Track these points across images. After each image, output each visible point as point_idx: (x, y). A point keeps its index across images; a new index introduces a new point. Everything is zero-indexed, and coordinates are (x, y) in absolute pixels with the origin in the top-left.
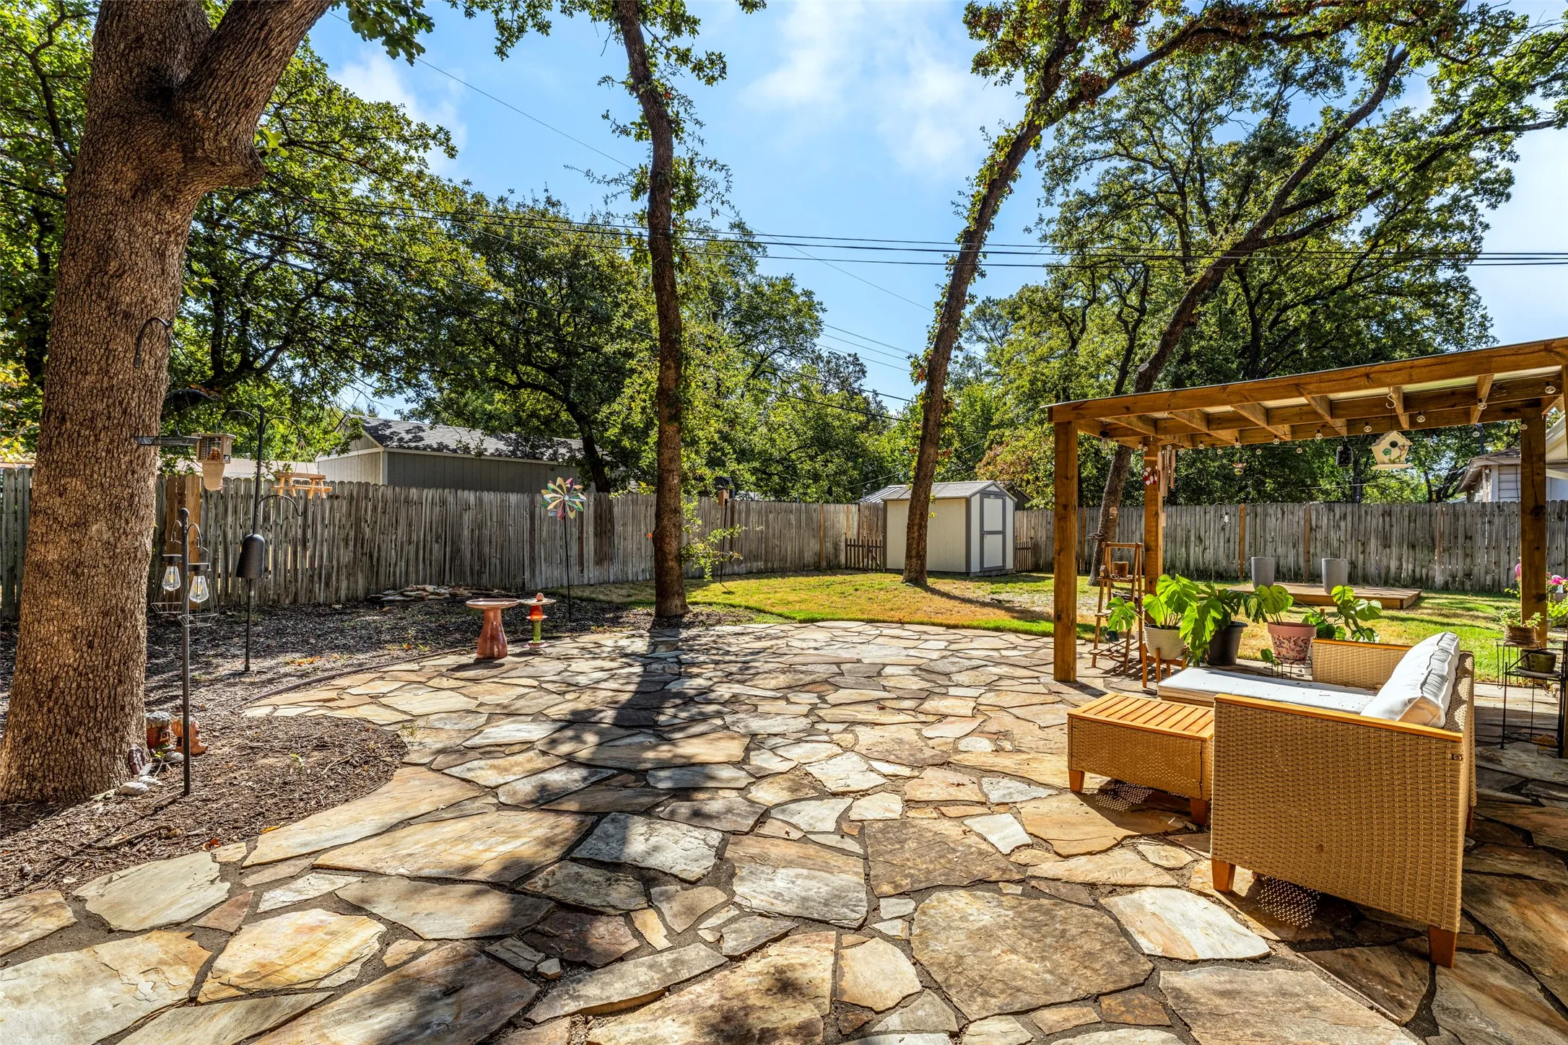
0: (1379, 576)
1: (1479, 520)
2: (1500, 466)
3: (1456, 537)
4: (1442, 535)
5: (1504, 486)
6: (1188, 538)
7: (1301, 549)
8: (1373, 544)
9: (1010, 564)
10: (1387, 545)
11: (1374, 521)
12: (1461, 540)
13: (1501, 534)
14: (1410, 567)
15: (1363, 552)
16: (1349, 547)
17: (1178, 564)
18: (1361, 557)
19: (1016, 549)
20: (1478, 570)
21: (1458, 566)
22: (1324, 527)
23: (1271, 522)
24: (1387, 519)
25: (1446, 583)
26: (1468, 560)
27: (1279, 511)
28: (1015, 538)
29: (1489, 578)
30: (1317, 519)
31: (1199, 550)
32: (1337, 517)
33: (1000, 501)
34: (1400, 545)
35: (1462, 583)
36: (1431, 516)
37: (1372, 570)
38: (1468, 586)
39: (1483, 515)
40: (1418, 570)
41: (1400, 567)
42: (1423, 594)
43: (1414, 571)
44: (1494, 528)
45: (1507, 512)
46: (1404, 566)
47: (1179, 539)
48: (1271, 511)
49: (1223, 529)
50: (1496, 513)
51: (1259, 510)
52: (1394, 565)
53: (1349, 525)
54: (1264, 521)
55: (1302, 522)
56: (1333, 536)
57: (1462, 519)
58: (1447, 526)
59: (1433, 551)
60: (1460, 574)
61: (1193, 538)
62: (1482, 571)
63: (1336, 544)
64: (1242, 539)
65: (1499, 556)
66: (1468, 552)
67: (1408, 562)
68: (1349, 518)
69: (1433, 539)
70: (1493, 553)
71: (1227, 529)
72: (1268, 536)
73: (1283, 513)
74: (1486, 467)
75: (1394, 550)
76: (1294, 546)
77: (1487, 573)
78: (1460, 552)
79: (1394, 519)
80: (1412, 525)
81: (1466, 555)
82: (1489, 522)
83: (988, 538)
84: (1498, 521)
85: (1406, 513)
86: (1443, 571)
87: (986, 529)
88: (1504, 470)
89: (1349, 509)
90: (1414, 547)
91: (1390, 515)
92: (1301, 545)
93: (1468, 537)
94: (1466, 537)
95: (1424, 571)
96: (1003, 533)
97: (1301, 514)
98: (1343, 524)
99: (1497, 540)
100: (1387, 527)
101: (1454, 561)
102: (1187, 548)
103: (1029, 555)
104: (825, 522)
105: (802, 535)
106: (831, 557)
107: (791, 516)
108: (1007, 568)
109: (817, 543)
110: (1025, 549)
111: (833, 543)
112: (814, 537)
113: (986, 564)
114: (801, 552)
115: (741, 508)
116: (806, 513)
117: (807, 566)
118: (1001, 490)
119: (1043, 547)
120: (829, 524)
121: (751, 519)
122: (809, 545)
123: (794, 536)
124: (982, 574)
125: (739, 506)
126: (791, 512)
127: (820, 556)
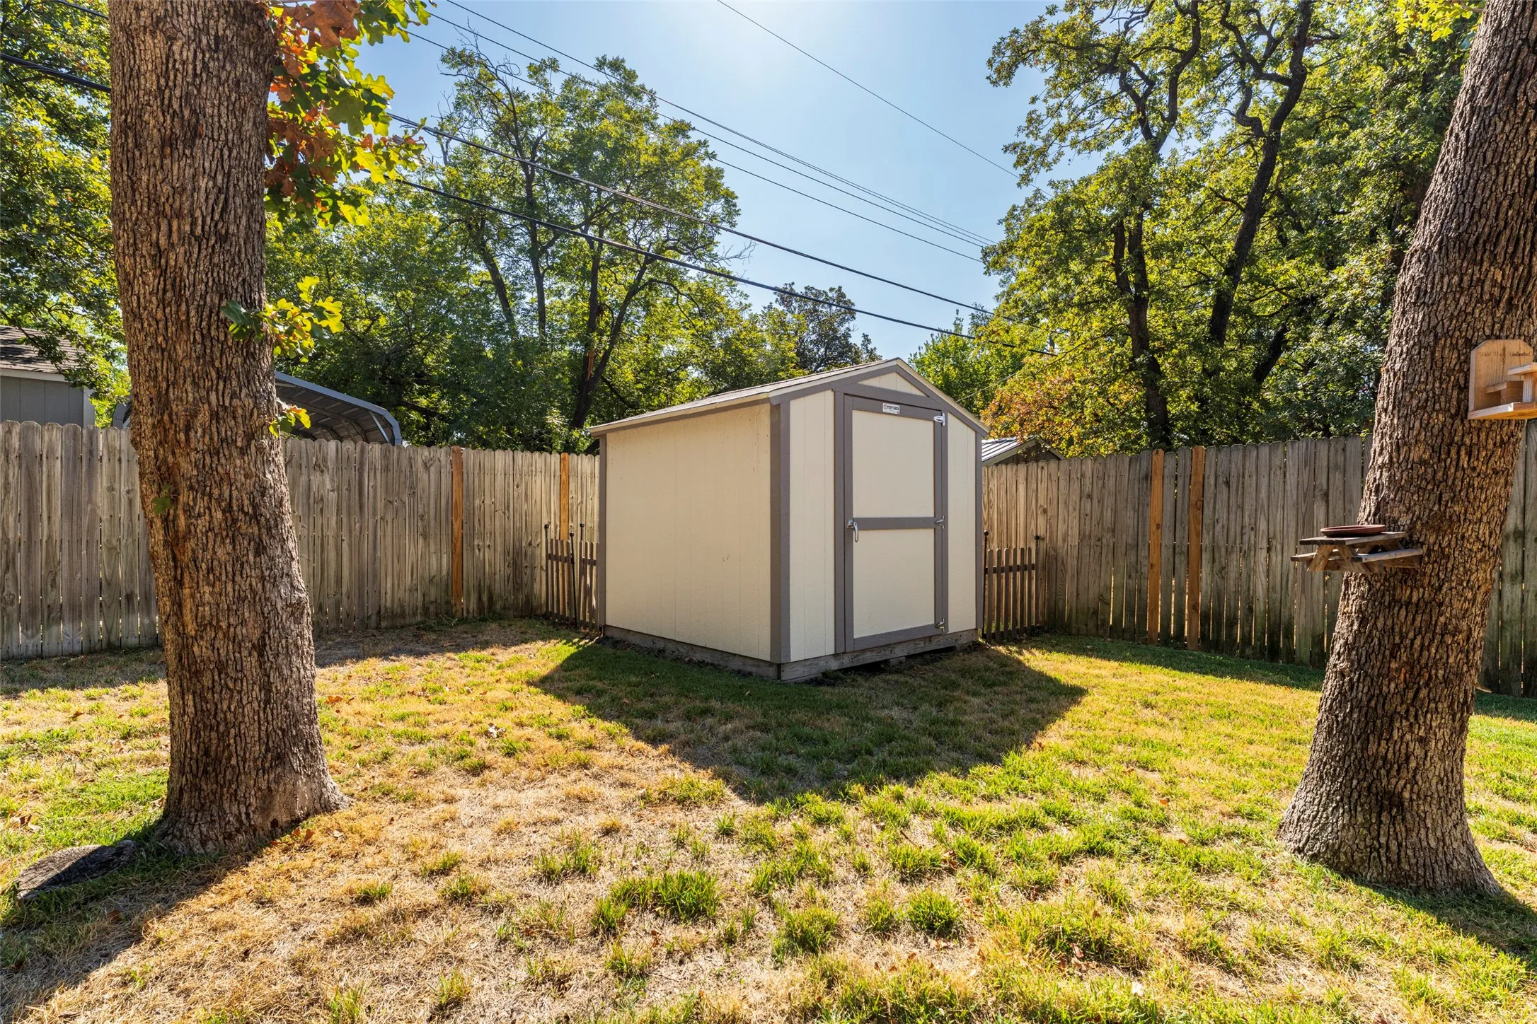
9: (959, 618)
19: (988, 569)
28: (983, 537)
33: (922, 430)
83: (865, 544)
87: (861, 509)
96: (938, 524)
103: (1032, 585)
104: (470, 496)
105: (368, 533)
106: (498, 588)
107: (316, 478)
108: (953, 628)
109: (439, 552)
110: (1023, 568)
111: (506, 552)
112: (425, 536)
113: (863, 627)
114: (366, 577)
115: (39, 445)
116: (386, 469)
117: (394, 616)
118: (928, 395)
119: (1072, 563)
120: (488, 501)
121: (102, 482)
122: (400, 558)
123: (331, 533)
124: (846, 662)
125: (23, 437)
126: (320, 467)
127: (452, 584)
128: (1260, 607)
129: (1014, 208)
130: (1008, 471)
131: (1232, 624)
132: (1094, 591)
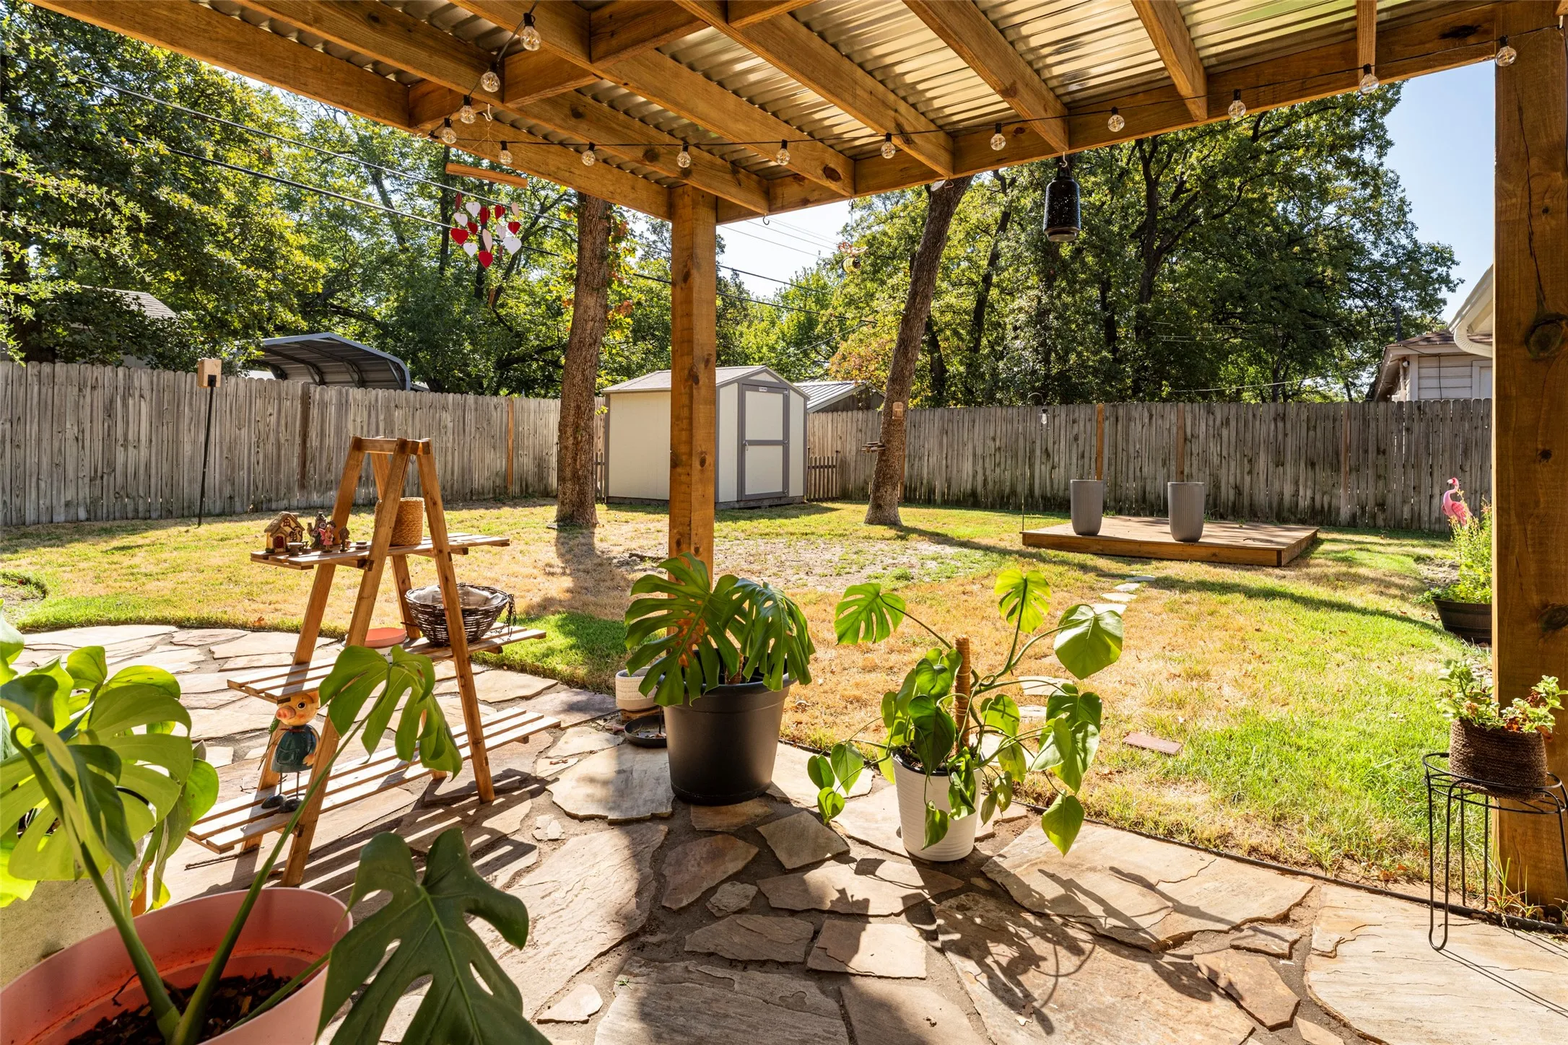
0: (1271, 507)
1: (1394, 427)
2: (1421, 356)
3: (1366, 451)
4: (1348, 449)
5: (1425, 383)
6: (1033, 451)
7: (1173, 468)
8: (1263, 462)
9: (796, 489)
10: (1279, 463)
11: (1264, 428)
12: (1372, 455)
13: (1422, 447)
14: (1309, 493)
15: (1250, 472)
16: (1233, 464)
17: (1019, 489)
18: (1248, 479)
19: (810, 467)
20: (1393, 499)
21: (1369, 491)
22: (1202, 436)
23: (1136, 429)
24: (1280, 425)
25: (1354, 516)
26: (1381, 483)
27: (1146, 414)
28: (807, 451)
29: (1406, 509)
30: (1193, 425)
31: (1045, 469)
32: (1218, 422)
33: (778, 398)
34: (1296, 463)
35: (1374, 517)
36: (1335, 420)
37: (1261, 497)
38: (1380, 522)
39: (1400, 419)
40: (1318, 498)
41: (1296, 494)
42: (1321, 535)
43: (1313, 499)
44: (1413, 437)
45: (1429, 415)
46: (1301, 493)
47: (1021, 453)
48: (1136, 414)
49: (1076, 439)
50: (1416, 417)
51: (1121, 412)
52: (1288, 490)
53: (1233, 434)
54: (1128, 427)
55: (1174, 430)
56: (1214, 449)
57: (1373, 425)
58: (1355, 435)
59: (1338, 470)
60: (1371, 503)
61: (1038, 452)
62: (1399, 500)
63: (1216, 460)
64: (1100, 454)
65: (1420, 479)
66: (1381, 472)
67: (1306, 487)
68: (1233, 423)
69: (1337, 454)
70: (1411, 473)
71: (1081, 442)
72: (1131, 450)
73: (1151, 416)
74: (1404, 359)
75: (1289, 469)
76: (1164, 464)
77: (1404, 502)
78: (1370, 472)
79: (1289, 426)
80: (1312, 433)
81: (1379, 477)
82: (1408, 430)
83: (751, 452)
84: (1418, 428)
85: (1304, 417)
86: (1351, 497)
87: (748, 437)
88: (1425, 362)
89: (1233, 411)
90: (1313, 465)
91: (1283, 419)
92: (1173, 463)
93: (1381, 452)
94: (1378, 451)
95: (1326, 499)
96: (785, 443)
97: (1173, 418)
98: (1225, 432)
99: (1417, 455)
100: (1280, 437)
101: (1363, 485)
102: (1031, 466)
103: (834, 476)
104: (517, 425)
105: (467, 445)
106: (530, 479)
107: (444, 415)
108: (791, 494)
109: (501, 457)
110: (828, 467)
111: (535, 458)
112: (494, 448)
113: (750, 490)
114: (466, 471)
115: (327, 398)
116: (476, 410)
117: (479, 493)
118: (781, 381)
119: (853, 464)
120: (525, 428)
121: (351, 417)
122: (483, 460)
123: (450, 445)
124: (742, 504)
125: (321, 395)
126: (445, 408)
127: (506, 477)
128: (925, 482)
129: (847, 225)
130: (823, 416)
131: (915, 490)
132: (862, 477)
